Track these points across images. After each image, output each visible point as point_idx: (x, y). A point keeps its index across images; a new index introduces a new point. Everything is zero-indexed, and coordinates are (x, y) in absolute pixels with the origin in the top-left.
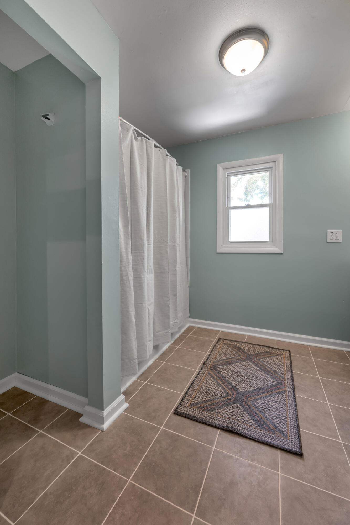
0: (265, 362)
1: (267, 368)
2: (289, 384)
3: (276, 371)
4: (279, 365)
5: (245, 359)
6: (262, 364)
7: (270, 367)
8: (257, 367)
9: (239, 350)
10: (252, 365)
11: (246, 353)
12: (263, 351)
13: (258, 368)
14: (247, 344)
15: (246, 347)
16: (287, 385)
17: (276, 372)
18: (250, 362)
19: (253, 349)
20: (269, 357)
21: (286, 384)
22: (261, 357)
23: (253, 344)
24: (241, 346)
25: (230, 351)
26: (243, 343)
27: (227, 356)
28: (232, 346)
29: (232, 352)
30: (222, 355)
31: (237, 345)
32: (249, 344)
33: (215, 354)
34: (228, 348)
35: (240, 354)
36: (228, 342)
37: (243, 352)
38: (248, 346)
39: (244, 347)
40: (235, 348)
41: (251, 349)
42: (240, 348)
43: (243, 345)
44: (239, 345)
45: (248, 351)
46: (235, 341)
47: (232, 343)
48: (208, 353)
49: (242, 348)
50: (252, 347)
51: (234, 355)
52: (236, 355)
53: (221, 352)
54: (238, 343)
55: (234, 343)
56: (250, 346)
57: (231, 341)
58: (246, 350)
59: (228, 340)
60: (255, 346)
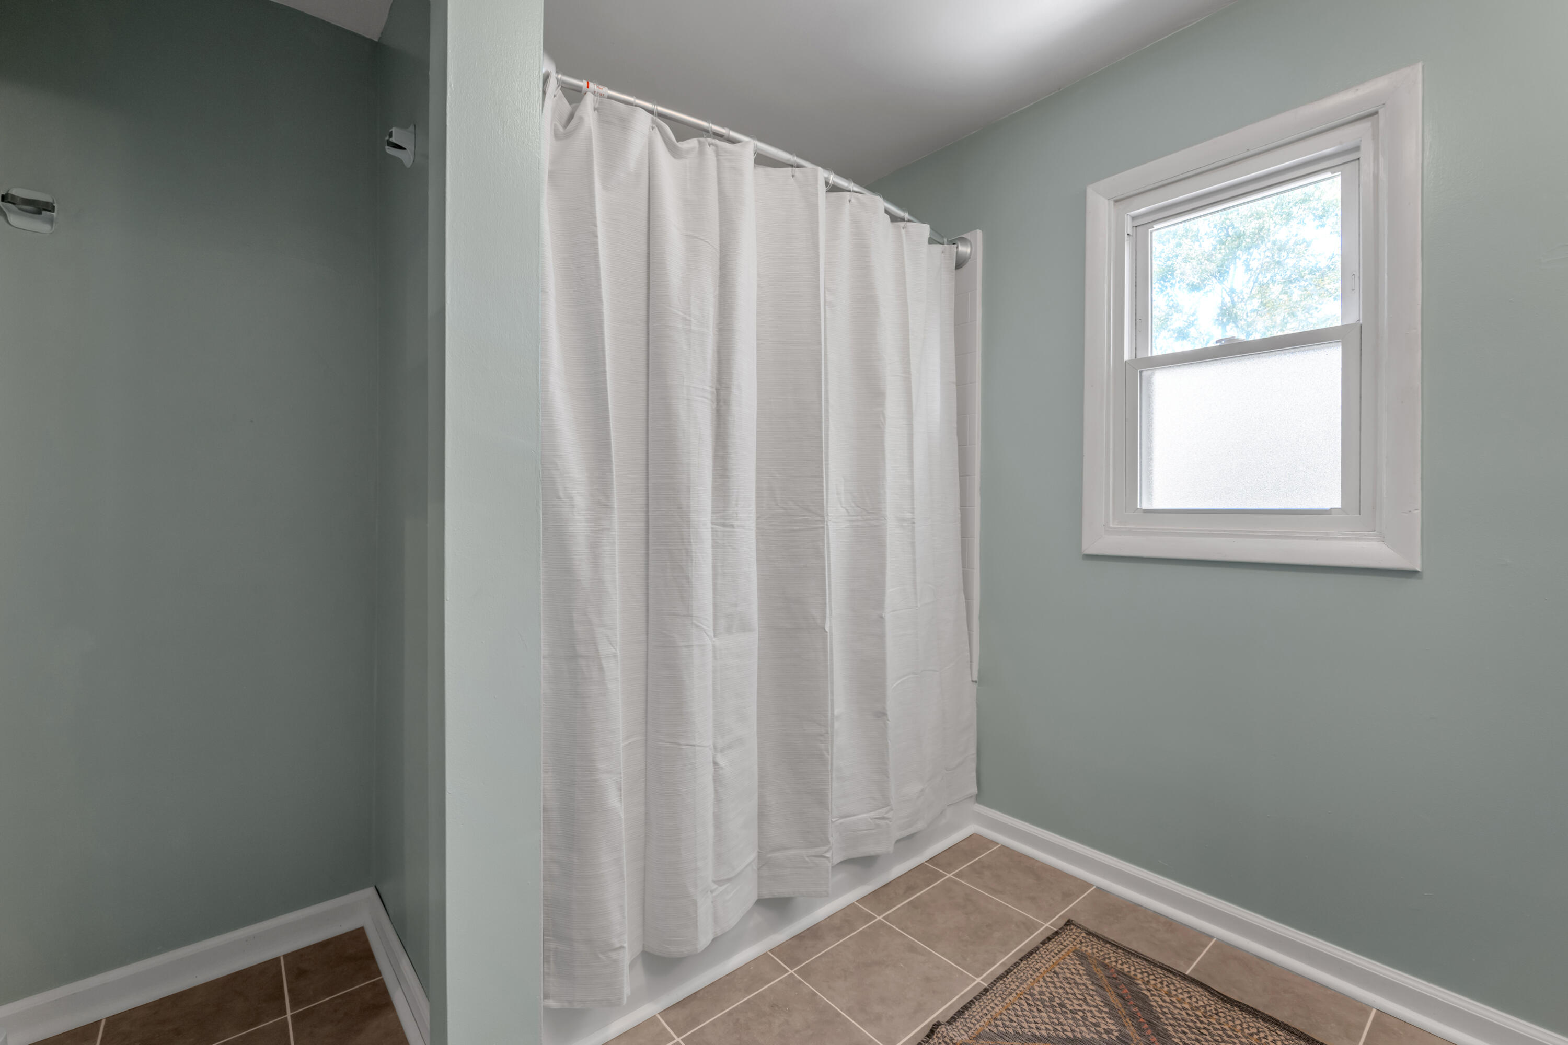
9: (1135, 1009)
11: (1165, 1035)
14: (1193, 988)
15: (1181, 1001)
23: (1225, 996)
24: (1155, 992)
25: (1087, 1004)
26: (1171, 976)
27: (1060, 1024)
28: (1109, 977)
29: (1096, 1007)
30: (1039, 1011)
31: (1139, 976)
32: (1198, 992)
33: (1010, 994)
34: (1085, 980)
35: (1128, 1034)
36: (1101, 953)
37: (1149, 1023)
38: (1190, 998)
39: (1164, 1001)
40: (1120, 992)
41: (1203, 1019)
42: (1145, 1000)
43: (1166, 989)
44: (1146, 979)
45: (1180, 1025)
46: (1137, 955)
47: (1116, 962)
48: (981, 981)
49: (1154, 1004)
50: (1215, 1010)
51: (1097, 1025)
52: (1107, 1032)
53: (1042, 993)
54: (1146, 972)
55: (1125, 966)
56: (1201, 1003)
57: (1117, 946)
58: (1170, 1019)
59: (1103, 940)
60: (1230, 1011)
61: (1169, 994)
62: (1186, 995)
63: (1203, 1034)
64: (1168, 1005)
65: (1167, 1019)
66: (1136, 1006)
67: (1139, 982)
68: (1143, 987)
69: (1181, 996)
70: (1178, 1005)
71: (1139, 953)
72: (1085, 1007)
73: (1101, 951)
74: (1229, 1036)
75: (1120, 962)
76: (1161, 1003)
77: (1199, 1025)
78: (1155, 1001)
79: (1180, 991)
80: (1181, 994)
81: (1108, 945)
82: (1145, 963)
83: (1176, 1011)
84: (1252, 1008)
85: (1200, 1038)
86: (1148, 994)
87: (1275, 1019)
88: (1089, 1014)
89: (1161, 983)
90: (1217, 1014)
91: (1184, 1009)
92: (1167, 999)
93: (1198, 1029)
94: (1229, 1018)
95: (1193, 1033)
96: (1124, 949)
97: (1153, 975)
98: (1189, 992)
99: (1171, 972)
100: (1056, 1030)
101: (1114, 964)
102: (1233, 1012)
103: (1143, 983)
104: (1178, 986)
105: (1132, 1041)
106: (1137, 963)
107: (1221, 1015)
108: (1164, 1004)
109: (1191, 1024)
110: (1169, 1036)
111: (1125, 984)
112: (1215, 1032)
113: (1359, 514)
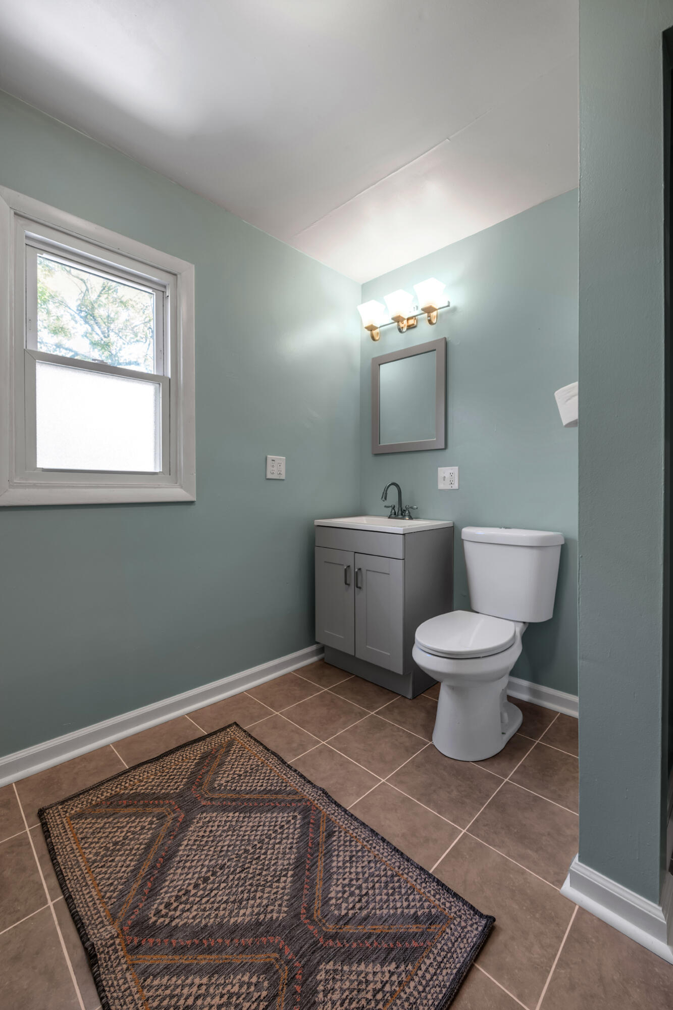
0: (229, 784)
1: (247, 796)
2: (318, 798)
3: (269, 788)
4: (257, 770)
5: (183, 816)
6: (229, 796)
7: (248, 788)
8: (231, 814)
9: (142, 802)
10: (216, 817)
11: (166, 796)
12: (195, 759)
13: (237, 814)
14: (142, 768)
15: (148, 778)
16: (316, 802)
17: (270, 790)
18: (202, 813)
19: (168, 773)
20: (221, 765)
21: (314, 800)
22: (207, 779)
23: (155, 758)
24: (135, 788)
25: (123, 827)
26: (129, 774)
27: (131, 850)
28: (108, 807)
29: (128, 823)
30: (113, 861)
31: (118, 790)
32: (147, 767)
33: (84, 878)
34: (101, 822)
35: (158, 813)
36: (85, 803)
37: (156, 799)
38: (148, 773)
39: (144, 785)
40: (123, 805)
41: (164, 774)
42: (137, 795)
43: (136, 781)
44: (123, 787)
45: (163, 786)
46: (102, 783)
47: (98, 797)
48: (53, 902)
49: (142, 791)
50: (160, 766)
51: (143, 828)
52: (151, 823)
53: (97, 854)
54: (118, 785)
55: (105, 794)
56: (154, 770)
57: (87, 791)
58: (157, 788)
59: (75, 797)
60: (164, 761)
61: (141, 781)
62: (146, 773)
63: (173, 778)
64: (147, 785)
65: (156, 790)
66: (139, 801)
67: (122, 792)
68: (127, 791)
69: (145, 776)
70: (150, 780)
72: (125, 830)
73: (83, 802)
74: (180, 768)
75: (100, 796)
76: (144, 788)
77: (166, 778)
78: (141, 789)
79: (141, 775)
80: (144, 775)
81: (81, 796)
82: (110, 783)
83: (153, 783)
84: (169, 751)
85: (175, 781)
86: (134, 791)
87: (179, 747)
88: (132, 829)
89: (131, 781)
90: (163, 767)
91: (153, 779)
92: (143, 783)
93: (168, 779)
94: (169, 763)
95: (171, 782)
96: (92, 788)
97: (122, 782)
98: (144, 771)
99: (126, 773)
100: (135, 854)
101: (98, 800)
102: (166, 760)
103: (125, 790)
104: (138, 774)
105: (164, 813)
106: (107, 787)
107: (165, 765)
108: (145, 787)
109: (165, 781)
110: (168, 794)
111: (120, 800)
112: (174, 773)
113: (170, 475)
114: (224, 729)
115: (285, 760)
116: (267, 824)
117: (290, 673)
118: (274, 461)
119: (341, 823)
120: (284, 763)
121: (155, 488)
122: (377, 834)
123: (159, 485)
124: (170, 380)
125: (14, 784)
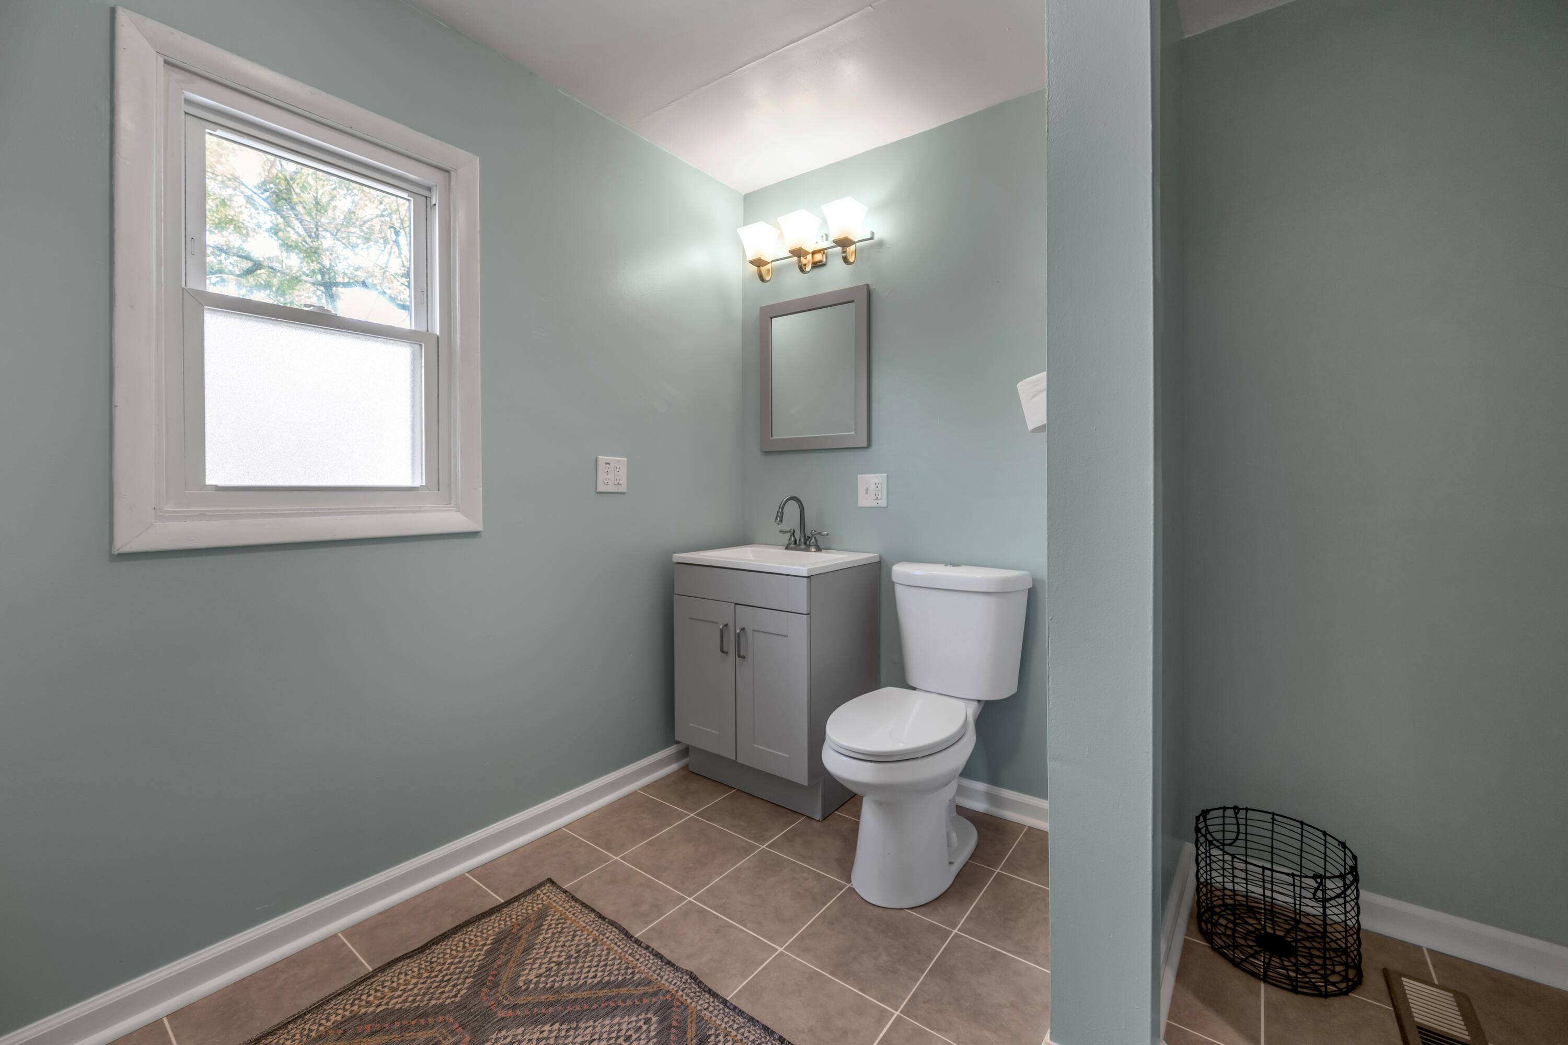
0: (543, 979)
1: (572, 996)
2: (683, 986)
3: (607, 979)
4: (587, 953)
5: (468, 1038)
6: (543, 998)
7: (573, 983)
8: (547, 1028)
9: (397, 1025)
10: (523, 1034)
11: (440, 1009)
12: (485, 945)
13: (556, 1026)
14: (396, 968)
15: (407, 983)
16: (680, 993)
17: (608, 982)
18: (500, 1030)
19: (440, 971)
20: (527, 950)
21: (677, 991)
22: (506, 975)
23: (418, 949)
24: (385, 1001)
26: (373, 980)
28: (339, 1038)
31: (355, 1008)
32: (403, 966)
35: (426, 1039)
36: (298, 1036)
37: (421, 1016)
38: (406, 975)
39: (400, 996)
40: (365, 1033)
41: (433, 974)
42: (390, 1012)
43: (386, 990)
44: (363, 1003)
45: (433, 993)
46: (327, 1000)
47: (320, 1025)
49: (398, 1006)
50: (427, 962)
54: (354, 1000)
55: (333, 1018)
56: (416, 969)
57: (300, 1017)
58: (422, 999)
59: (280, 1028)
60: (433, 952)
61: (394, 990)
62: (402, 976)
63: (449, 979)
64: (406, 995)
65: (422, 1001)
66: (393, 1023)
67: (363, 1011)
68: (371, 1009)
69: (401, 981)
70: (410, 987)
71: (326, 998)
73: (294, 1036)
74: (460, 962)
75: (323, 1022)
76: (400, 1000)
77: (438, 979)
78: (395, 1004)
79: (395, 979)
80: (399, 979)
81: (290, 1026)
82: (340, 998)
83: (416, 991)
84: (440, 935)
85: (453, 983)
86: (383, 1007)
87: (457, 926)
89: (376, 991)
90: (431, 963)
91: (416, 984)
92: (398, 993)
93: (441, 981)
94: (441, 955)
95: (445, 986)
96: (309, 1011)
97: (361, 995)
98: (400, 973)
99: (369, 978)
101: (322, 1028)
102: (436, 951)
103: (367, 1007)
104: (389, 978)
105: (435, 1037)
106: (336, 1005)
107: (434, 960)
108: (403, 998)
109: (435, 985)
110: (442, 1006)
111: (358, 1025)
112: (451, 970)
113: (439, 490)
114: (531, 891)
115: (631, 932)
116: (605, 1036)
117: (634, 793)
118: (609, 464)
119: (719, 1022)
120: (628, 935)
121: (414, 512)
122: (772, 1033)
123: (420, 507)
124: (438, 338)
125: (165, 1020)
